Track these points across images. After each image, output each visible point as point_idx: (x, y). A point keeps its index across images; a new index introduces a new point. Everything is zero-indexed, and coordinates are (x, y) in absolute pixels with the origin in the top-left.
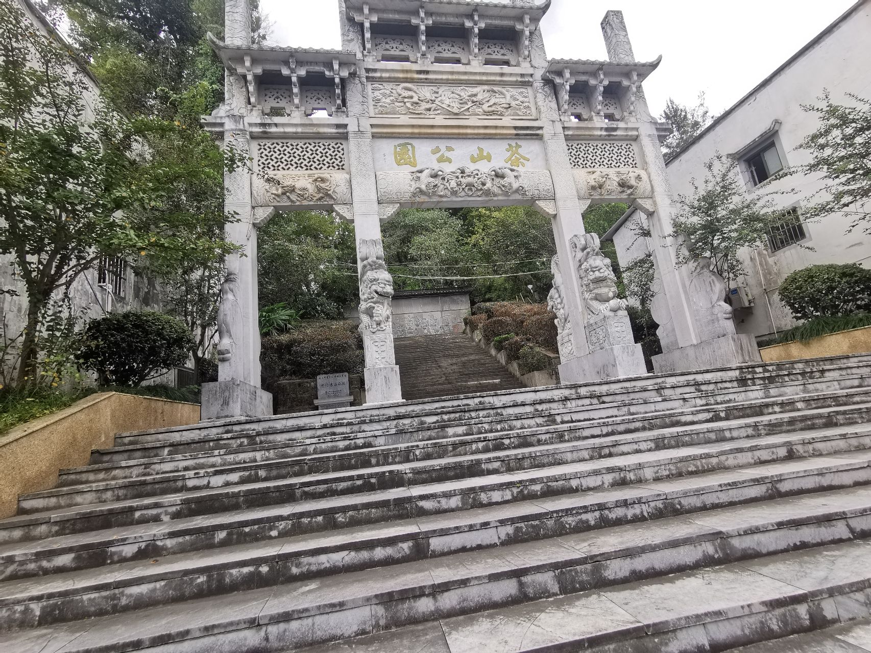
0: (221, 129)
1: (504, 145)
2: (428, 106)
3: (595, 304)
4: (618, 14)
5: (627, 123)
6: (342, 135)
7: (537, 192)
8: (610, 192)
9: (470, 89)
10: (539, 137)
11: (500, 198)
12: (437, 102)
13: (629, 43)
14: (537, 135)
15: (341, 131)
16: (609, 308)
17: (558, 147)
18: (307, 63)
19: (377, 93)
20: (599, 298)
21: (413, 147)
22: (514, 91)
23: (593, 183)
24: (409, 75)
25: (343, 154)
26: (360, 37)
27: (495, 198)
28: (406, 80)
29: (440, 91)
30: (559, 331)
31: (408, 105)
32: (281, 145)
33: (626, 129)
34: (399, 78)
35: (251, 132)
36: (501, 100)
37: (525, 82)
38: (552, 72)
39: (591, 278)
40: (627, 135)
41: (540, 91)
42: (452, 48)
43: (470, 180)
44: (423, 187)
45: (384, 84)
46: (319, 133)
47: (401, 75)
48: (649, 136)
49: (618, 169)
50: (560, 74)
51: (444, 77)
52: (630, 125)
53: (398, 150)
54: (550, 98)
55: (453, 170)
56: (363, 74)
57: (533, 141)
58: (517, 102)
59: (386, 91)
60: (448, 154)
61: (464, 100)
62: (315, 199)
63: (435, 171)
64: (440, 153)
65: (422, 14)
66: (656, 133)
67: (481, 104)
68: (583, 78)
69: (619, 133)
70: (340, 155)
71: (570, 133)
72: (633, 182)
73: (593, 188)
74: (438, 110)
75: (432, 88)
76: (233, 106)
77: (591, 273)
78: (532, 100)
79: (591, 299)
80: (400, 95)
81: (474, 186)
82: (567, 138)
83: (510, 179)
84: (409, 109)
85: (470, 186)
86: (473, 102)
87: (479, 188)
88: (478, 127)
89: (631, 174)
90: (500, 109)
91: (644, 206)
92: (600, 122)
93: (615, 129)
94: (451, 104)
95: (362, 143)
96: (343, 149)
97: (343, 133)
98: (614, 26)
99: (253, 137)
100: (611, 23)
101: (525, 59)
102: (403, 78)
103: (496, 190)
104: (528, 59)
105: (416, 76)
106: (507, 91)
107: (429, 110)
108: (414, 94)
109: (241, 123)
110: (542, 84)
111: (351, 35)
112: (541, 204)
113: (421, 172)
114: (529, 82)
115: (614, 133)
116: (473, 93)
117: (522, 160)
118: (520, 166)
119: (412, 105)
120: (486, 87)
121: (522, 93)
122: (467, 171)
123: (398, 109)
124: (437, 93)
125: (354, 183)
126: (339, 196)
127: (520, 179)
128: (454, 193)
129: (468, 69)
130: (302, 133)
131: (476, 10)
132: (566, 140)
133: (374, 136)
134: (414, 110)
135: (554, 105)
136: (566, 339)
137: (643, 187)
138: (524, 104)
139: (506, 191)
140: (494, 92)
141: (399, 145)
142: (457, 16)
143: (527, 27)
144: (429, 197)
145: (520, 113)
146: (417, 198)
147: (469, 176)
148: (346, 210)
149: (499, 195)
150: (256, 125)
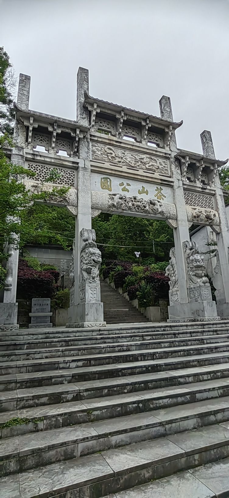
0: (10, 153)
1: (154, 187)
2: (120, 160)
3: (194, 278)
4: (209, 133)
5: (210, 187)
6: (75, 168)
7: (169, 215)
8: (202, 220)
9: (140, 155)
10: (172, 187)
11: (152, 215)
12: (123, 159)
13: (213, 148)
14: (171, 185)
15: (75, 165)
16: (202, 281)
17: (180, 193)
18: (62, 127)
19: (94, 148)
20: (197, 275)
21: (110, 180)
22: (161, 160)
23: (195, 215)
24: (112, 142)
25: (74, 178)
26: (89, 118)
27: (149, 215)
28: (110, 144)
29: (126, 153)
30: (171, 288)
31: (110, 157)
32: (41, 167)
33: (210, 190)
34: (106, 142)
35: (26, 157)
36: (155, 164)
37: (166, 157)
38: (180, 156)
39: (195, 265)
40: (210, 193)
41: (173, 163)
42: (133, 132)
43: (139, 203)
44: (115, 204)
45: (99, 144)
46: (63, 164)
47: (108, 141)
48: (220, 195)
49: (206, 209)
50: (184, 157)
51: (129, 147)
52: (212, 188)
53: (103, 181)
54: (178, 168)
55: (131, 197)
56: (89, 137)
57: (168, 188)
58: (162, 166)
59: (99, 148)
60: (127, 187)
61: (137, 161)
62: (58, 200)
63: (122, 196)
64: (124, 186)
65: (123, 114)
66: (222, 194)
67: (145, 164)
68: (194, 162)
69: (207, 191)
70: (72, 178)
71: (186, 187)
72: (212, 217)
73: (195, 217)
74: (124, 163)
75: (122, 151)
76: (18, 141)
77: (195, 262)
78: (169, 167)
79: (193, 275)
80: (106, 151)
81: (140, 207)
82: (185, 189)
83: (157, 207)
84: (110, 160)
85: (138, 206)
86: (141, 162)
87: (143, 208)
88: (144, 176)
89: (211, 213)
90: (154, 168)
91: (216, 229)
92: (199, 184)
93: (205, 189)
94: (131, 161)
95: (85, 174)
96: (74, 175)
97: (76, 167)
98: (207, 138)
99: (27, 160)
100: (206, 136)
101: (167, 146)
102: (109, 143)
103: (150, 211)
104: (169, 146)
105: (115, 143)
106: (158, 160)
107: (120, 162)
108: (113, 153)
109: (22, 151)
110: (174, 160)
111: (84, 116)
112: (170, 221)
113: (115, 195)
114: (168, 157)
115: (205, 191)
116: (142, 158)
117: (162, 197)
118: (162, 199)
119: (111, 158)
120: (148, 156)
121: (165, 162)
122: (137, 198)
123: (104, 158)
124: (124, 154)
125: (79, 195)
126: (71, 201)
127: (162, 207)
128: (130, 209)
129: (140, 145)
130: (54, 163)
131: (148, 118)
132: (184, 190)
133: (92, 171)
134: (113, 161)
135: (179, 171)
136: (175, 293)
137: (216, 219)
138: (165, 168)
139: (155, 212)
140: (151, 159)
141: (103, 178)
142: (139, 118)
143: (170, 131)
144: (117, 209)
145: (163, 172)
146: (111, 209)
147: (138, 202)
148: (73, 209)
149: (152, 213)
150: (29, 154)
